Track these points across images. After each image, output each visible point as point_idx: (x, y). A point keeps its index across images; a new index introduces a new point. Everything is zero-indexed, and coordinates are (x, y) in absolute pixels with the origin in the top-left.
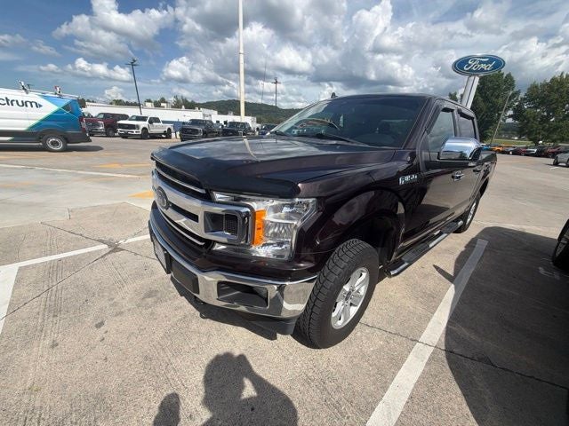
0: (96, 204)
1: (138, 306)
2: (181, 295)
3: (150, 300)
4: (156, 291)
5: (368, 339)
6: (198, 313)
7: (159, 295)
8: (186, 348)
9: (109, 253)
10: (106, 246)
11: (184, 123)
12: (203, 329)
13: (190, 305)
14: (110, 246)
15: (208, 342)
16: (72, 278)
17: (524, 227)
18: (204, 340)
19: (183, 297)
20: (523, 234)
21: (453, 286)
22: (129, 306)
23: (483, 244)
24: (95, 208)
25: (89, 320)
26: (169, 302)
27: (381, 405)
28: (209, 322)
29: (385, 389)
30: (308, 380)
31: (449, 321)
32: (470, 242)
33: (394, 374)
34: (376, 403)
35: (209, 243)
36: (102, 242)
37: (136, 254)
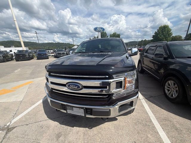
2: (73, 127)
3: (61, 139)
4: (60, 133)
6: (87, 129)
7: (63, 133)
9: (6, 133)
12: (95, 132)
13: (81, 128)
15: (102, 135)
18: (100, 135)
19: (75, 127)
26: (71, 133)
28: (94, 129)
29: (148, 114)
30: (136, 124)
33: (145, 109)
35: (110, 95)
37: (27, 125)
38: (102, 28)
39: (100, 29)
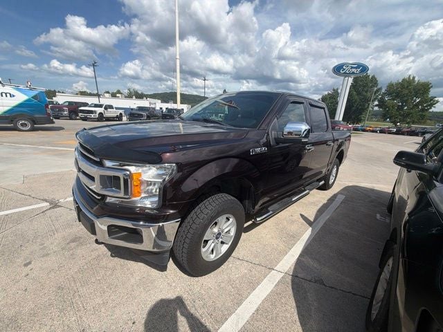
0: (48, 172)
1: (63, 249)
3: (73, 245)
4: (80, 237)
5: (236, 268)
6: (109, 253)
7: (82, 241)
8: (93, 280)
9: (49, 209)
10: (48, 204)
11: (132, 109)
12: (110, 265)
14: (51, 204)
16: (14, 229)
17: (374, 185)
18: (109, 273)
20: (372, 190)
21: (311, 228)
22: (55, 249)
23: (341, 198)
24: (45, 175)
25: (20, 261)
27: (233, 316)
29: (239, 304)
31: (301, 254)
32: (332, 197)
33: (249, 293)
34: (230, 315)
35: (104, 197)
36: (46, 201)
37: (71, 209)
38: (359, 66)
39: (352, 68)
